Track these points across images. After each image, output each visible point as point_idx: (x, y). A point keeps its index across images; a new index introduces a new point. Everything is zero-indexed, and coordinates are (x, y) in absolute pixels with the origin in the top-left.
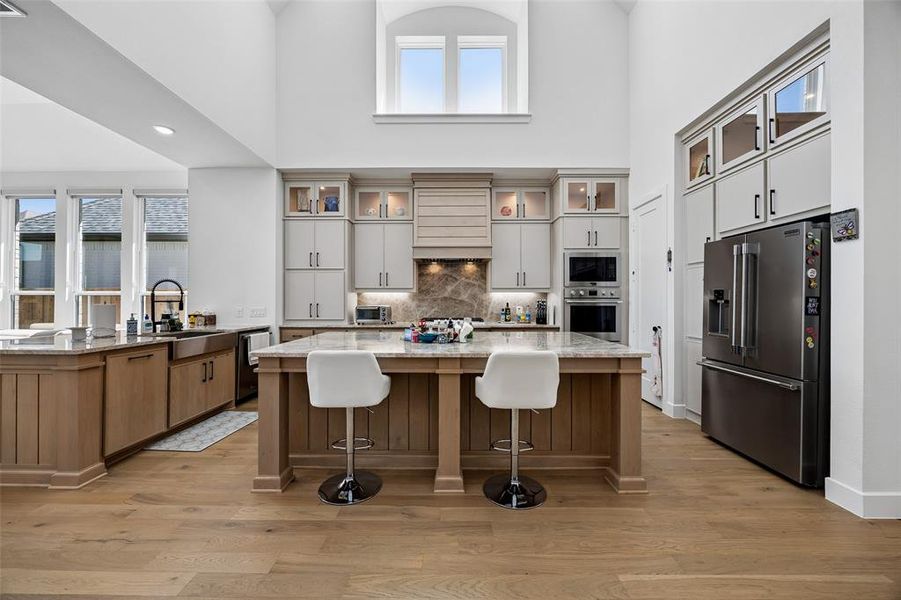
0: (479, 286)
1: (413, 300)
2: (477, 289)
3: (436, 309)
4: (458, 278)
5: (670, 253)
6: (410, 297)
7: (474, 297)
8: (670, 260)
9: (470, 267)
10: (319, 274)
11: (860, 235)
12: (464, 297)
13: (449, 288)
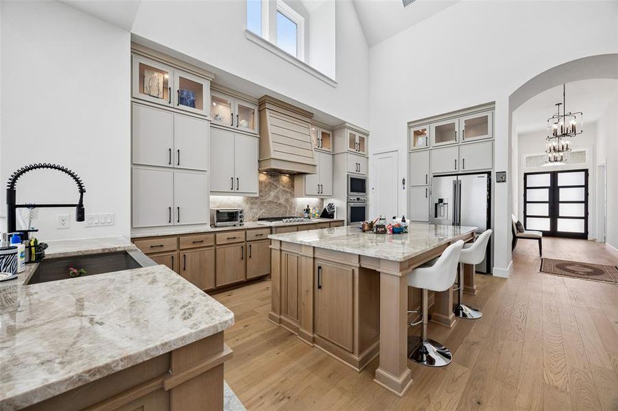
0: (291, 193)
1: (247, 203)
2: (289, 195)
3: (263, 211)
4: (278, 186)
5: (404, 180)
6: (244, 200)
7: (287, 200)
8: (404, 183)
9: (285, 179)
10: (178, 173)
11: (507, 181)
12: (282, 201)
13: (272, 194)
